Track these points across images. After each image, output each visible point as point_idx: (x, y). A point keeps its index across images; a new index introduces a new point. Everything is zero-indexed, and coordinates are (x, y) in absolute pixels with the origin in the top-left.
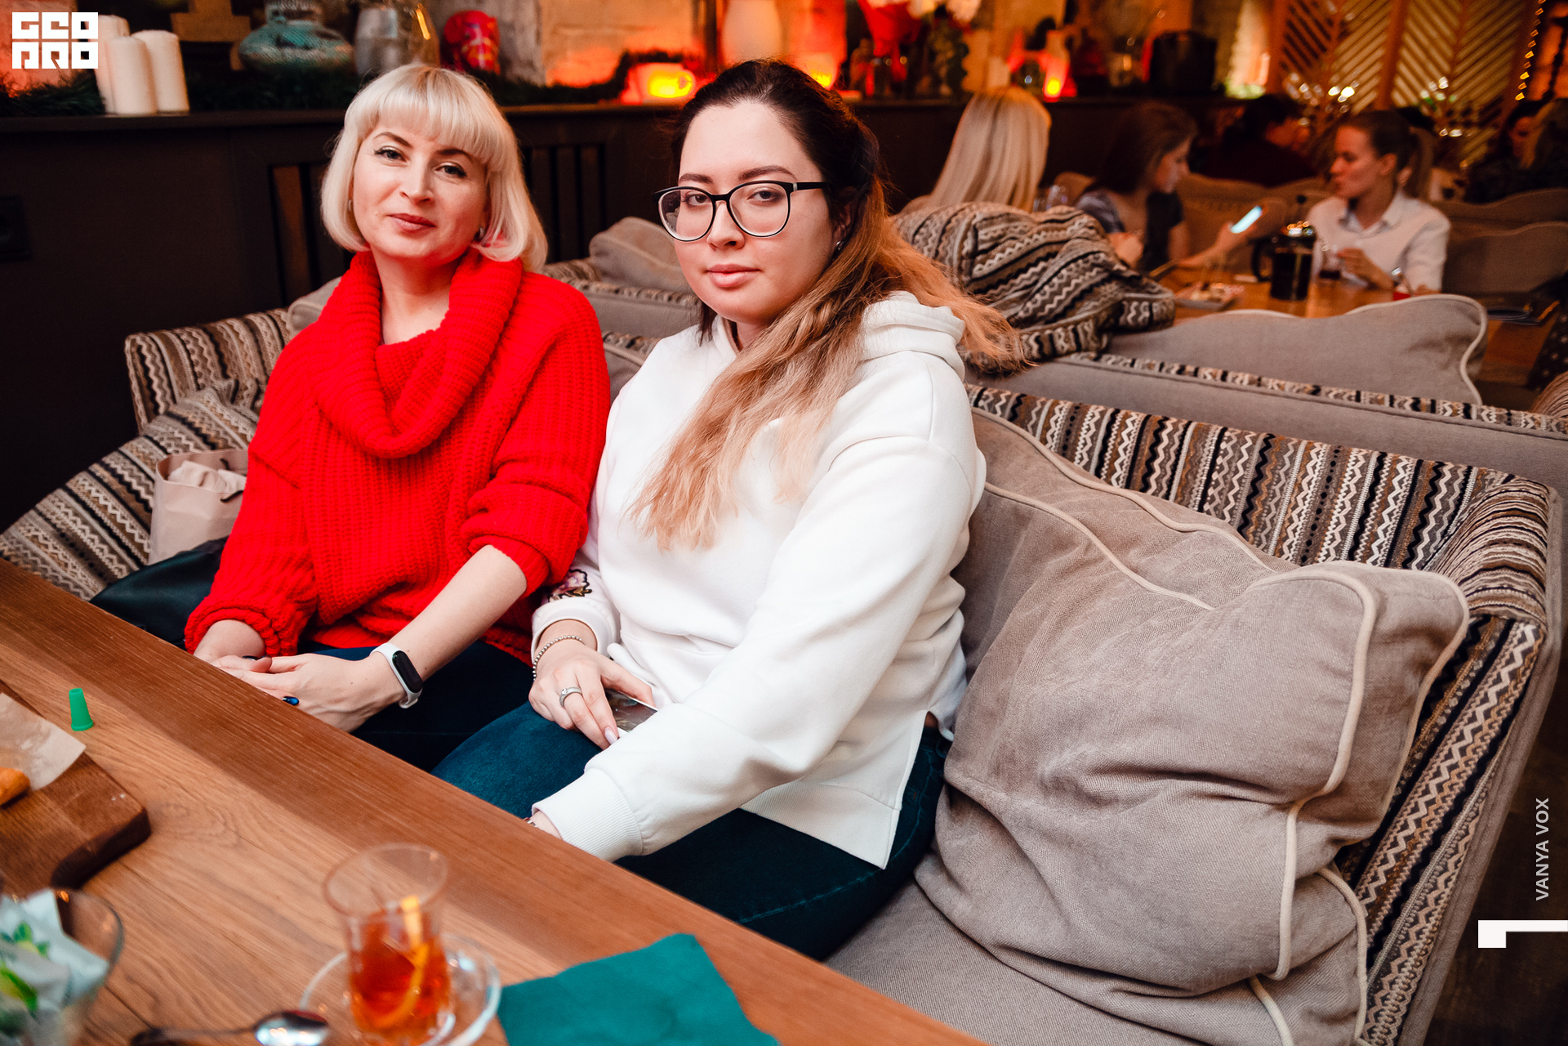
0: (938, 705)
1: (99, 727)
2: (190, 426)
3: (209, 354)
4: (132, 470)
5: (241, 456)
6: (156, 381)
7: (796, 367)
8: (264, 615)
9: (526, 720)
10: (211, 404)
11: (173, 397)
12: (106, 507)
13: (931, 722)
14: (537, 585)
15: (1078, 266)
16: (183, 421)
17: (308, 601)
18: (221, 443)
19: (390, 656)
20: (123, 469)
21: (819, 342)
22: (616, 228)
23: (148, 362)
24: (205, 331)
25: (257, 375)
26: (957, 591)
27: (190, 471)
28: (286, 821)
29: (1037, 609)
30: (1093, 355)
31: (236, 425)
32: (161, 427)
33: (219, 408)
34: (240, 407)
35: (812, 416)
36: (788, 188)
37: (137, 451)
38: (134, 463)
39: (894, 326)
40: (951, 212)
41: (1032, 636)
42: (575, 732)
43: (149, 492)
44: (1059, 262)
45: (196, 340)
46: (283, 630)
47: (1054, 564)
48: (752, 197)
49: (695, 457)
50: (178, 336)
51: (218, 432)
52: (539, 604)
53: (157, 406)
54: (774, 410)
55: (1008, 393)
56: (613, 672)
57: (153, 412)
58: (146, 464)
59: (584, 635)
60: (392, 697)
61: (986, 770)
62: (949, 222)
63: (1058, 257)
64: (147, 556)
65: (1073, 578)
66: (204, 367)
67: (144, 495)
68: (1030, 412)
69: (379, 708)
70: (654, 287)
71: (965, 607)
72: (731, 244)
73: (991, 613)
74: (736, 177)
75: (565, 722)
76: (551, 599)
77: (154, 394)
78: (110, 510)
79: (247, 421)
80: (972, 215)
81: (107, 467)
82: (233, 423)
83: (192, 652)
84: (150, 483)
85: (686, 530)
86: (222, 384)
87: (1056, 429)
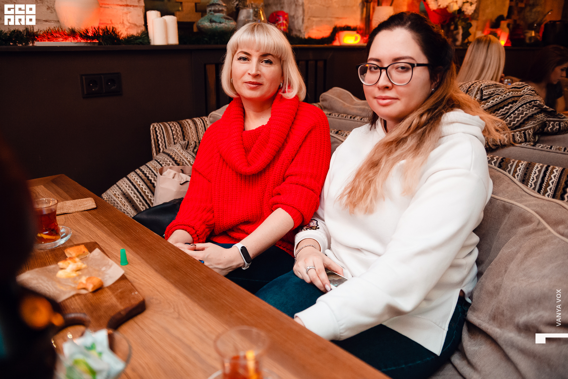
0: (465, 287)
1: (130, 265)
2: (171, 157)
3: (179, 131)
4: (150, 172)
5: (189, 168)
6: (160, 140)
7: (412, 139)
8: (194, 229)
9: (292, 278)
10: (179, 149)
11: (166, 147)
12: (140, 185)
13: (462, 294)
14: (298, 225)
15: (527, 106)
16: (169, 155)
17: (211, 225)
18: (181, 163)
19: (240, 248)
20: (146, 171)
21: (422, 129)
22: (330, 91)
23: (158, 133)
24: (178, 123)
25: (195, 140)
26: (476, 239)
27: (170, 173)
28: (198, 310)
29: (514, 249)
30: (532, 144)
31: (187, 157)
32: (161, 157)
33: (181, 150)
34: (189, 151)
35: (419, 159)
36: (413, 66)
37: (152, 165)
38: (150, 169)
39: (457, 122)
40: (471, 84)
41: (512, 261)
42: (312, 284)
43: (155, 180)
44: (518, 104)
45: (175, 126)
46: (200, 235)
47: (522, 230)
48: (397, 68)
49: (367, 176)
50: (169, 125)
51: (181, 160)
52: (298, 232)
53: (160, 149)
54: (402, 157)
55: (497, 157)
56: (328, 261)
57: (158, 152)
58: (155, 170)
59: (316, 246)
60: (240, 264)
61: (488, 317)
62: (470, 87)
63: (518, 102)
64: (152, 204)
65: (532, 236)
66: (177, 136)
67: (153, 181)
68: (507, 165)
69: (234, 269)
70: (344, 113)
71: (479, 246)
72: (387, 88)
73: (491, 249)
74: (391, 60)
75: (308, 280)
76: (303, 230)
77: (159, 145)
78: (141, 186)
79: (191, 156)
80: (480, 85)
81: (141, 170)
82: (186, 157)
83: (167, 239)
84: (155, 177)
85: (362, 205)
86: (183, 142)
87: (519, 172)
